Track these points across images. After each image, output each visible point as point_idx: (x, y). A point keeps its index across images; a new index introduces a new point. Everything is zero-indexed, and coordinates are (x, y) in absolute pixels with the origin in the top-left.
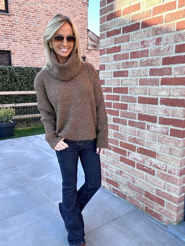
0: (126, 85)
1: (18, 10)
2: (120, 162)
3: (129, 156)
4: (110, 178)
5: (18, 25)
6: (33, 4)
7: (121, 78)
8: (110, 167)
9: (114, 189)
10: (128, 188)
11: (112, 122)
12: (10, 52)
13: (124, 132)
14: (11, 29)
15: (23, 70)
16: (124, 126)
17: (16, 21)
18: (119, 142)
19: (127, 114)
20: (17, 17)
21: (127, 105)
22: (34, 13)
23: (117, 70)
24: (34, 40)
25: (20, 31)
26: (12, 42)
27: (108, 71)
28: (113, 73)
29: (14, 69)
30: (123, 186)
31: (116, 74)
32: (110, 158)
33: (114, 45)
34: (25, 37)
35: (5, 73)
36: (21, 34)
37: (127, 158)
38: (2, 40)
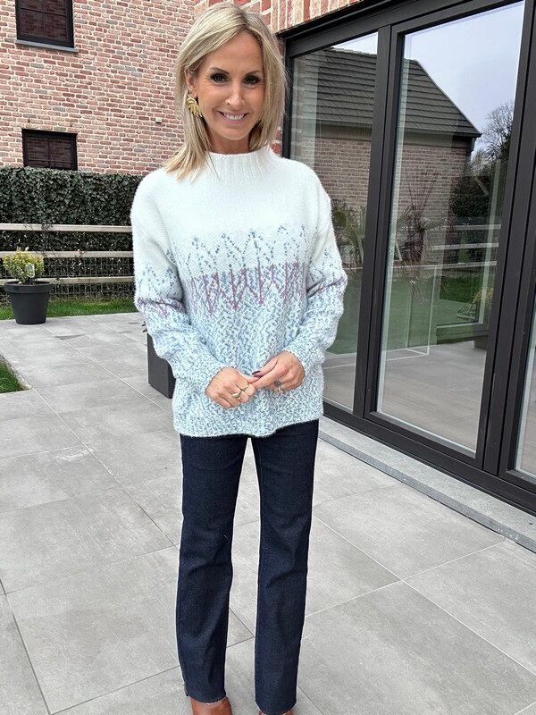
5: (94, 74)
6: (131, 26)
12: (72, 137)
14: (79, 84)
15: (99, 180)
17: (92, 65)
20: (93, 56)
22: (132, 45)
24: (130, 109)
25: (99, 89)
26: (79, 114)
29: (80, 178)
34: (110, 102)
35: (62, 186)
36: (101, 94)
38: (57, 109)
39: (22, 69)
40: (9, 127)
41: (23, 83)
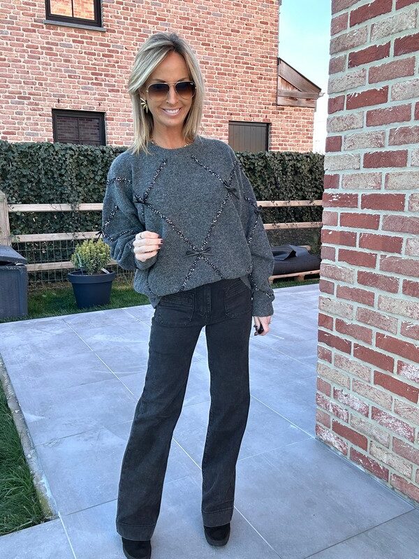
0: (399, 190)
1: (123, 20)
2: (374, 386)
3: (402, 372)
4: (344, 424)
5: (121, 53)
6: (156, 4)
7: (385, 171)
8: (346, 396)
9: (353, 452)
10: (394, 454)
11: (356, 282)
12: (102, 114)
13: (389, 310)
14: (107, 62)
16: (391, 295)
17: (119, 44)
18: (374, 335)
19: (400, 263)
20: (120, 35)
21: (401, 240)
22: (157, 24)
23: (375, 150)
25: (126, 68)
26: (107, 92)
27: (350, 153)
28: (362, 157)
29: (111, 153)
30: (381, 446)
31: (372, 161)
32: (346, 374)
33: (368, 87)
35: (92, 163)
37: (396, 377)
38: (86, 88)
39: (51, 49)
40: (40, 107)
41: (52, 63)
